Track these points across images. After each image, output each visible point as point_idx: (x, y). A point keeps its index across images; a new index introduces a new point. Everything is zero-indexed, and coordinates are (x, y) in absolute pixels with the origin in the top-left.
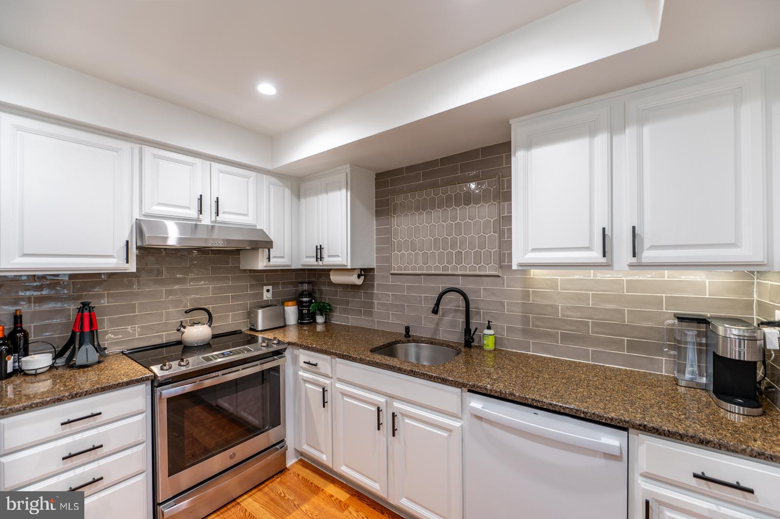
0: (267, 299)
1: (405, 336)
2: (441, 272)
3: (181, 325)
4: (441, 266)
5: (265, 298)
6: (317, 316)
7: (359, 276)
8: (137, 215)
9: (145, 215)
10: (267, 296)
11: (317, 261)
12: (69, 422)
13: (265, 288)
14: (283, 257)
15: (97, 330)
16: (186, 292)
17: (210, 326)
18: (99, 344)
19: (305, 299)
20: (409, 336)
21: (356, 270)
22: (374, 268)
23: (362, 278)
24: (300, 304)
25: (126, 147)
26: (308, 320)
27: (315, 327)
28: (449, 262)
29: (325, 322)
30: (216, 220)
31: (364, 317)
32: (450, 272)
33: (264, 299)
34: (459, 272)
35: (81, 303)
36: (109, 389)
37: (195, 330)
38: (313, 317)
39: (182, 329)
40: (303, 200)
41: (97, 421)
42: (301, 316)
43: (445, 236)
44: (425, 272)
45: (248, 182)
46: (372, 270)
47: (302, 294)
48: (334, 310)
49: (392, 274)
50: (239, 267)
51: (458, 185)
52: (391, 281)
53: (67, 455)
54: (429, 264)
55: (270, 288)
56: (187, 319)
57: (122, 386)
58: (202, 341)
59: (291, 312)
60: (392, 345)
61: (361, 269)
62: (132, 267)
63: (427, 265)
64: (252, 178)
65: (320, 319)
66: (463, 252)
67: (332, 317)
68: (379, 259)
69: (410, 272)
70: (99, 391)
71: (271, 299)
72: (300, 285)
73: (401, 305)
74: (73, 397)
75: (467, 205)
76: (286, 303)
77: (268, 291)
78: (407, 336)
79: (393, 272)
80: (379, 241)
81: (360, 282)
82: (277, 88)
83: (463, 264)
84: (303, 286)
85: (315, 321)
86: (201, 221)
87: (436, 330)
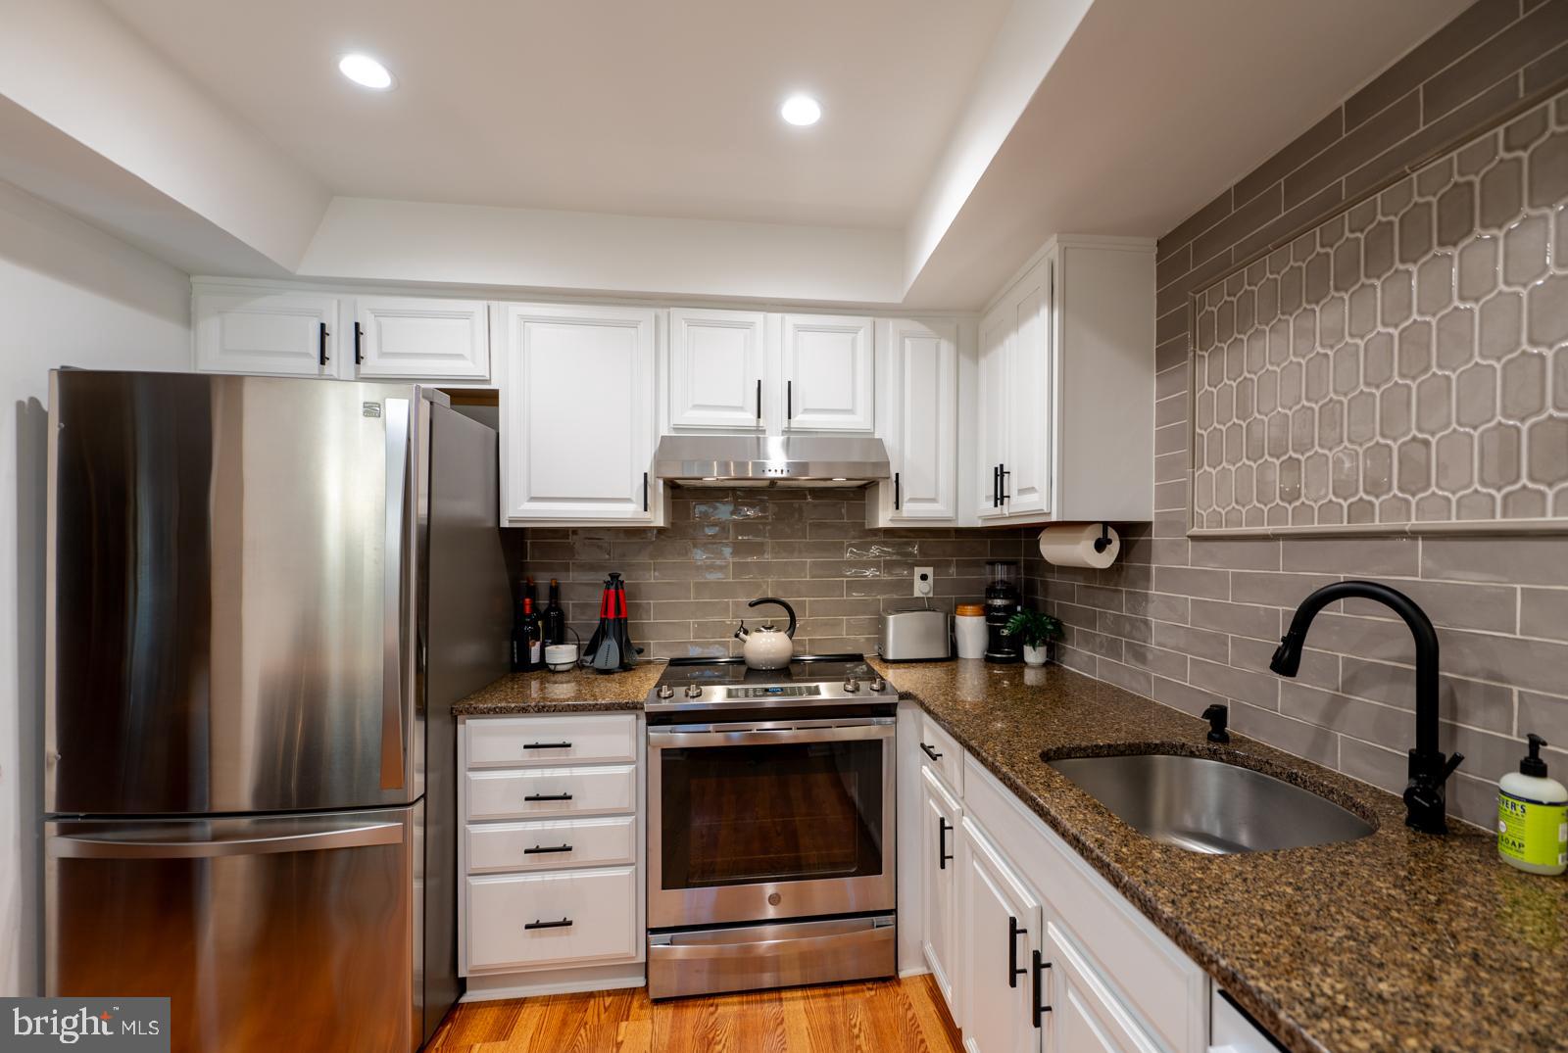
0: (922, 595)
1: (1210, 738)
2: (1345, 526)
3: (742, 626)
4: (1345, 505)
5: (917, 593)
6: (1025, 647)
7: (1101, 545)
8: (665, 431)
9: (676, 429)
10: (921, 589)
11: (996, 505)
12: (537, 746)
13: (918, 571)
14: (933, 500)
15: (626, 620)
16: (765, 569)
17: (790, 637)
18: (628, 640)
19: (998, 602)
20: (1225, 738)
21: (1090, 528)
22: (1150, 524)
23: (1115, 548)
24: (988, 612)
25: (645, 316)
26: (1008, 653)
27: (1022, 675)
28: (1375, 487)
29: (1045, 665)
30: (789, 427)
31: (1126, 662)
32: (1377, 524)
33: (915, 595)
34: (1413, 523)
35: (610, 575)
36: (583, 710)
37: (764, 640)
38: (1016, 644)
39: (742, 635)
40: (983, 362)
41: (570, 757)
42: (994, 642)
43: (1362, 387)
44: (1289, 527)
45: (854, 341)
46: (1143, 527)
47: (992, 591)
48: (1066, 636)
49: (1194, 538)
50: (864, 523)
51: (1414, 175)
52: (1190, 559)
53: (534, 795)
54: (1303, 499)
55: (929, 571)
56: (752, 617)
57: (600, 709)
58: (772, 662)
59: (972, 630)
60: (1145, 754)
61: (1106, 525)
62: (657, 518)
63: (1297, 503)
64: (862, 331)
65: (1033, 656)
66: (1433, 441)
67: (1063, 655)
68: (1165, 495)
69: (1244, 530)
70: (570, 711)
71: (931, 595)
72: (988, 567)
73: (1215, 636)
74: (539, 711)
75: (1455, 244)
76: (960, 609)
77: (924, 577)
78: (1216, 736)
79: (1196, 531)
80: (1165, 441)
81: (1105, 560)
82: (823, 107)
83: (1434, 488)
84: (993, 572)
85: (1020, 658)
86: (765, 431)
87: (1322, 738)
